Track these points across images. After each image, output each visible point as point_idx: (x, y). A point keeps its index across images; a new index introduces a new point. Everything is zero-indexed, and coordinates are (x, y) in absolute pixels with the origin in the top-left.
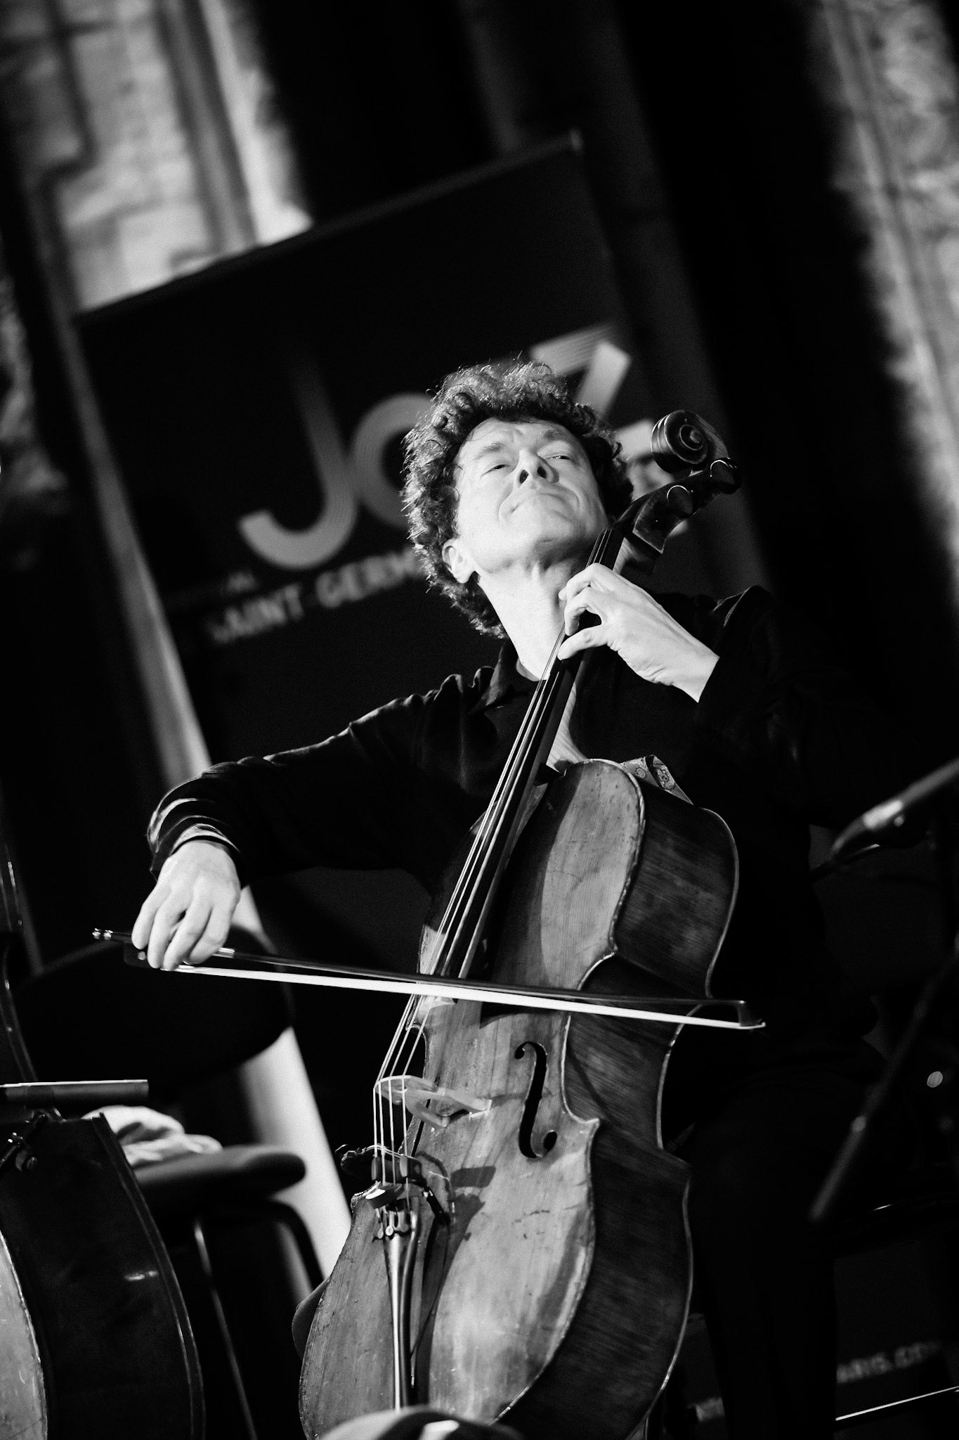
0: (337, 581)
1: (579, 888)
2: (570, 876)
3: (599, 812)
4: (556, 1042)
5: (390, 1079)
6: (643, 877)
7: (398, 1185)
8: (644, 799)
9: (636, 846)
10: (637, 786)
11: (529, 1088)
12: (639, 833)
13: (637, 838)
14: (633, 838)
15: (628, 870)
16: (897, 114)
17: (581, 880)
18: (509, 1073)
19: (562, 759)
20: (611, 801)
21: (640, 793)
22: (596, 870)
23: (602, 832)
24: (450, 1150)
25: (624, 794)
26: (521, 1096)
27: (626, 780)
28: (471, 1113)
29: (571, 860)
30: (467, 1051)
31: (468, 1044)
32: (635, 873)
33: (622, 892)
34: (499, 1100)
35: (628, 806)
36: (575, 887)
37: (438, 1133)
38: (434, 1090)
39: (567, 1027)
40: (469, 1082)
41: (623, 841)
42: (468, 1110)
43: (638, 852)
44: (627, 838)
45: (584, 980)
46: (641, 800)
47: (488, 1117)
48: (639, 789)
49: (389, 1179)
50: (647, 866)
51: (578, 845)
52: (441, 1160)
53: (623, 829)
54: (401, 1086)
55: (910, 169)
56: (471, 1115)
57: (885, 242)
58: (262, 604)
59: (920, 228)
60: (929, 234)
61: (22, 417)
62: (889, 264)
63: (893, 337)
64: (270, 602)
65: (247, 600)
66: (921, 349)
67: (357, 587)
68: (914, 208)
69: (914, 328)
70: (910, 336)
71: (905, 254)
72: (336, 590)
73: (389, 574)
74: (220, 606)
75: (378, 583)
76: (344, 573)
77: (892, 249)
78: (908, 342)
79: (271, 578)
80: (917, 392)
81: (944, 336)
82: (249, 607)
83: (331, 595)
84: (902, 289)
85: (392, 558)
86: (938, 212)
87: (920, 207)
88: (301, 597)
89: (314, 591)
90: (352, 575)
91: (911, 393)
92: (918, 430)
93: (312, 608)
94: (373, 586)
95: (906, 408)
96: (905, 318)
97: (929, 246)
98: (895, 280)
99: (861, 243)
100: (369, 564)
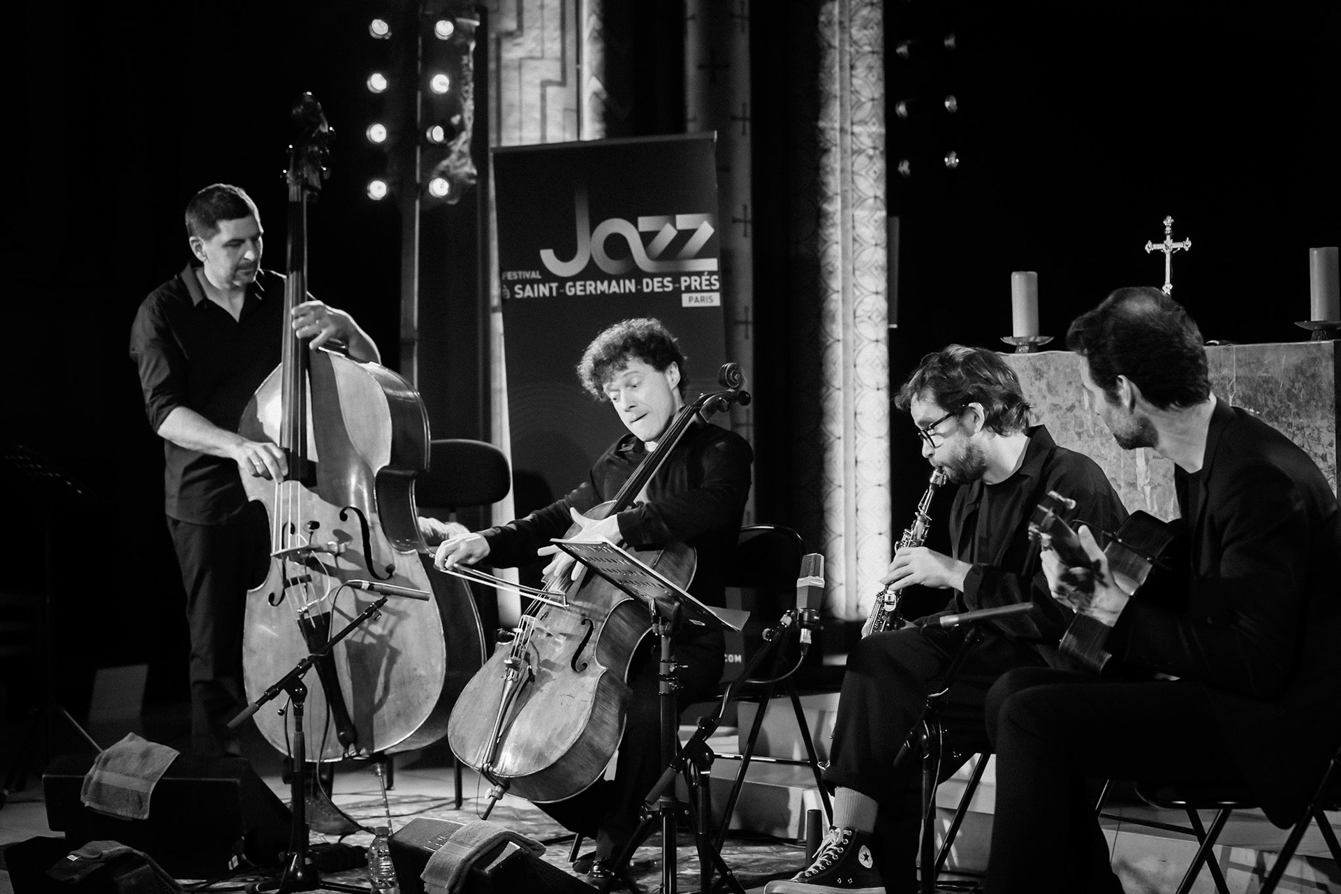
0: (574, 286)
16: (854, 98)
55: (852, 124)
57: (836, 152)
58: (541, 286)
59: (852, 149)
60: (854, 152)
61: (464, 143)
62: (836, 162)
63: (830, 194)
64: (545, 286)
65: (536, 283)
66: (839, 199)
67: (581, 291)
68: (852, 140)
69: (839, 191)
70: (837, 194)
71: (842, 159)
72: (573, 289)
73: (596, 289)
74: (524, 282)
75: (591, 291)
76: (578, 283)
77: (838, 156)
78: (835, 197)
79: (548, 277)
80: (835, 218)
81: (849, 196)
82: (536, 286)
83: (570, 291)
84: (838, 173)
85: (599, 283)
86: (862, 143)
87: (855, 139)
88: (558, 288)
89: (564, 287)
90: (581, 286)
91: (832, 218)
92: (831, 234)
93: (562, 294)
94: (588, 292)
95: (828, 224)
96: (836, 186)
97: (854, 157)
98: (836, 169)
99: (826, 151)
100: (588, 283)
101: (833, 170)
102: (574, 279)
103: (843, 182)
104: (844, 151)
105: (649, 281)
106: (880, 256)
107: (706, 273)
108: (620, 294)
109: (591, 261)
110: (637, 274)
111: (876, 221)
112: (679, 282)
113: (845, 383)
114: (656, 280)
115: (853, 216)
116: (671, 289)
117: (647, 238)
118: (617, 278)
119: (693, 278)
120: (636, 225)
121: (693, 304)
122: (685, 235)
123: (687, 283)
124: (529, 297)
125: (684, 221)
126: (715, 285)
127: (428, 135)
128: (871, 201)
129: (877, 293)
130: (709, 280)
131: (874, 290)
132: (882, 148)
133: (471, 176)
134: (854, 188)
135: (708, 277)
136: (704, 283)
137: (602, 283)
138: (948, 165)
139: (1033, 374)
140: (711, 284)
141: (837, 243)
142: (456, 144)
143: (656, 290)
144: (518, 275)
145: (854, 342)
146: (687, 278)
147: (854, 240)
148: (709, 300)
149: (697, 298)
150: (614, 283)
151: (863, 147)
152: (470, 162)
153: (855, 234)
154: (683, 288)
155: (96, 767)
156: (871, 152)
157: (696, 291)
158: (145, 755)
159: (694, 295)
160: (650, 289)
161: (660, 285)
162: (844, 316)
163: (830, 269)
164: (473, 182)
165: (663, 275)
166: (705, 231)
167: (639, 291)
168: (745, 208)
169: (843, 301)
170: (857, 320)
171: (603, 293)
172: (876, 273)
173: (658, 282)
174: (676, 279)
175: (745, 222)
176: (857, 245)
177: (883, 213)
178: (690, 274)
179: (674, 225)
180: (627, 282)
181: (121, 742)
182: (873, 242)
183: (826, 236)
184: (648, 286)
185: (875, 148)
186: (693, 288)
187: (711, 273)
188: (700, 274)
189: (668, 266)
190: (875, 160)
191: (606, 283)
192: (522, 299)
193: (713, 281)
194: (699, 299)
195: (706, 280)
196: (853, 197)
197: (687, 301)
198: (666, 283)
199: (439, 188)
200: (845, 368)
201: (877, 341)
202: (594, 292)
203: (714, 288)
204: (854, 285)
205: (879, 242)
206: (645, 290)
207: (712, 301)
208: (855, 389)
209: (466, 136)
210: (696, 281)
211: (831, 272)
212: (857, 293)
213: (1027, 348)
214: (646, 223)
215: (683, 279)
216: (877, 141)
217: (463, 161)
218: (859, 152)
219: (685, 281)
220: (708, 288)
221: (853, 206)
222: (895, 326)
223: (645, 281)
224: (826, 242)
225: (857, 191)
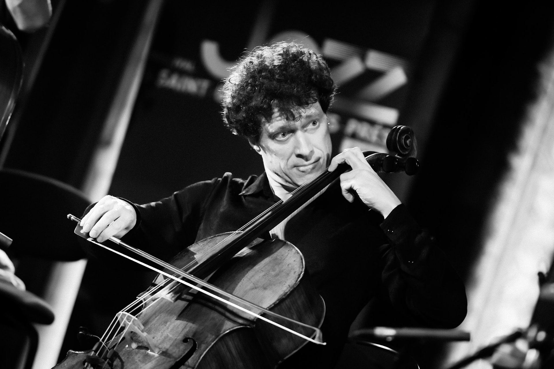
1: (253, 291)
2: (252, 283)
3: (280, 266)
4: (203, 346)
5: (128, 314)
6: (284, 305)
7: (102, 359)
8: (304, 274)
9: (289, 290)
10: (304, 266)
11: (181, 357)
12: (293, 286)
13: (292, 287)
14: (289, 286)
15: (280, 298)
17: (256, 288)
18: (175, 345)
19: (276, 234)
20: (288, 265)
21: (303, 270)
22: (265, 289)
23: (277, 275)
24: (130, 360)
25: (296, 266)
26: (176, 359)
27: (301, 261)
28: (149, 350)
29: (257, 277)
30: (162, 324)
31: (164, 322)
32: (281, 301)
33: (271, 305)
34: (164, 353)
35: (295, 272)
36: (253, 289)
37: (128, 349)
38: (142, 331)
39: (213, 344)
40: (155, 338)
41: (285, 284)
42: (149, 348)
43: (288, 293)
44: (287, 285)
45: (231, 329)
46: (303, 273)
47: (156, 358)
48: (304, 268)
49: (100, 354)
50: (287, 302)
51: (263, 274)
52: (124, 360)
53: (287, 280)
54: (131, 321)
56: (149, 352)
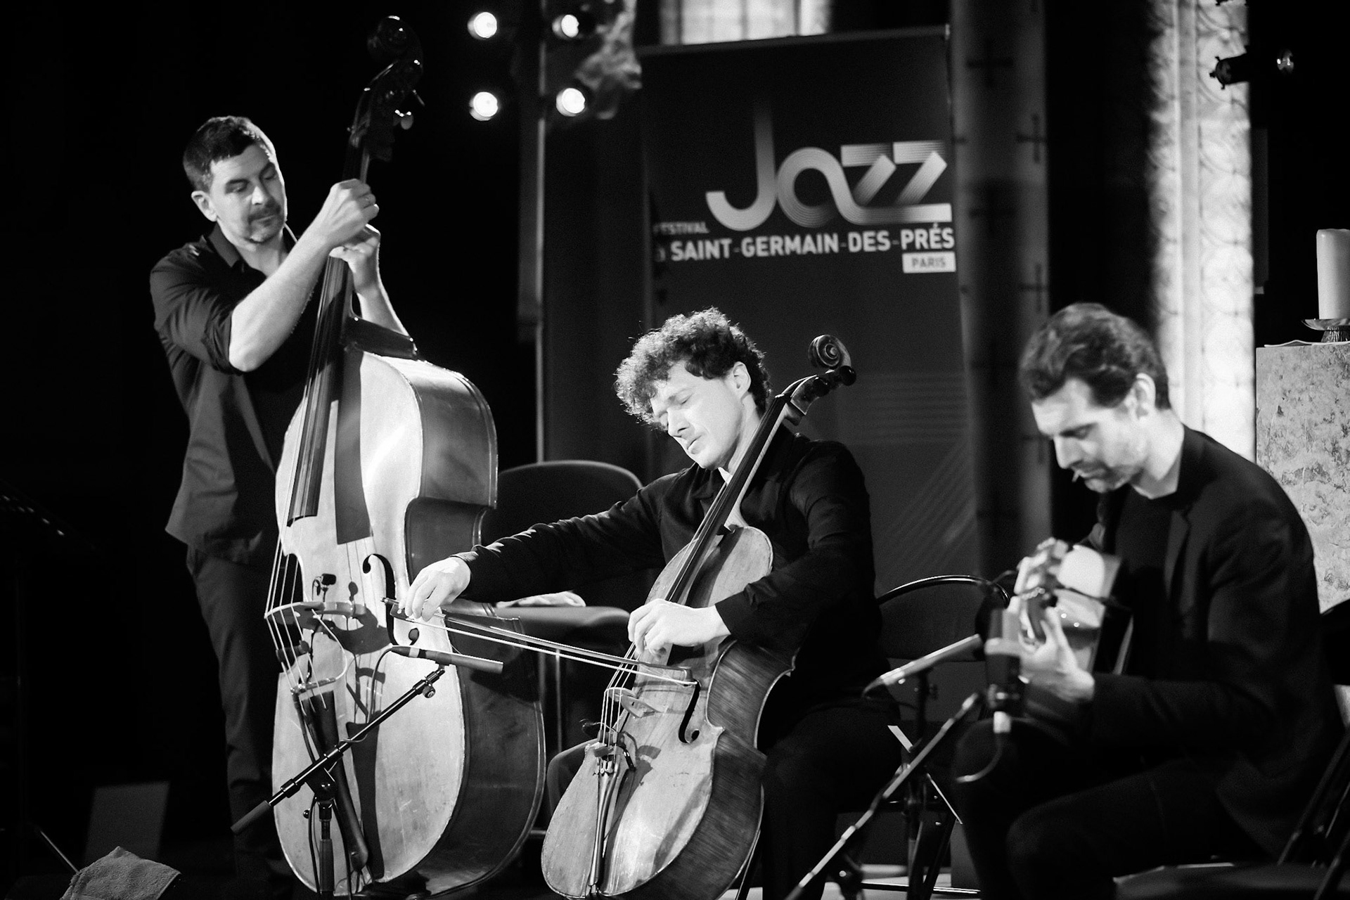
0: (754, 243)
57: (1172, 36)
58: (708, 244)
59: (1197, 29)
60: (1200, 34)
61: (624, 29)
62: (1171, 48)
63: (1162, 96)
64: (712, 242)
65: (700, 239)
66: (1176, 106)
67: (763, 250)
68: (1198, 19)
69: (1176, 92)
70: (1172, 97)
71: (1182, 45)
72: (752, 248)
73: (783, 248)
74: (684, 238)
75: (777, 251)
76: (759, 240)
77: (1176, 41)
78: (1170, 102)
79: (717, 230)
80: (1170, 133)
81: (1194, 99)
82: (700, 244)
83: (748, 250)
84: (1175, 67)
85: (788, 239)
86: (1213, 21)
87: (1202, 16)
88: (731, 247)
89: (739, 245)
90: (763, 243)
91: (1166, 134)
92: (1164, 157)
93: (736, 256)
94: (773, 252)
95: (1160, 142)
96: (1172, 85)
97: (1202, 42)
98: (1172, 61)
99: (1156, 34)
100: (773, 239)
101: (1167, 63)
102: (754, 233)
103: (1183, 79)
104: (1184, 33)
105: (857, 236)
106: (1240, 187)
107: (936, 225)
108: (818, 255)
109: (777, 208)
110: (841, 227)
111: (1233, 136)
112: (898, 238)
113: (1187, 376)
114: (867, 234)
115: (1199, 129)
116: (886, 246)
117: (854, 175)
118: (813, 232)
119: (918, 232)
120: (838, 157)
121: (918, 269)
122: (906, 172)
123: (910, 240)
124: (691, 259)
125: (904, 152)
126: (948, 242)
127: (556, 27)
128: (1226, 107)
129: (1236, 243)
130: (940, 235)
131: (1229, 236)
132: (1242, 29)
133: (632, 77)
134: (1202, 88)
135: (938, 231)
136: (933, 239)
137: (792, 239)
138: (1281, 68)
139: (1339, 370)
140: (943, 241)
141: (1173, 169)
142: (609, 31)
143: (868, 249)
144: (675, 227)
145: (1202, 315)
146: (909, 232)
147: (1201, 164)
148: (940, 263)
149: (923, 261)
150: (809, 239)
151: (1213, 27)
152: (630, 55)
153: (1203, 157)
154: (904, 246)
155: (73, 888)
156: (1226, 34)
157: (922, 250)
158: (136, 872)
159: (919, 256)
160: (857, 249)
161: (872, 241)
162: (1185, 277)
163: (1162, 207)
164: (637, 85)
165: (876, 228)
166: (934, 165)
167: (844, 250)
168: (1035, 118)
169: (1185, 255)
170: (1206, 284)
171: (793, 253)
172: (1233, 213)
173: (870, 238)
174: (894, 235)
175: (1036, 140)
176: (1205, 172)
177: (1245, 125)
178: (914, 226)
179: (891, 156)
180: (827, 238)
181: (104, 857)
182: (1229, 167)
183: (1156, 158)
184: (855, 244)
185: (1231, 28)
186: (918, 246)
187: (942, 225)
188: (927, 226)
189: (883, 215)
190: (1232, 45)
191: (797, 239)
192: (682, 262)
193: (945, 237)
194: (926, 261)
195: (936, 235)
196: (1199, 101)
197: (910, 264)
198: (880, 238)
199: (571, 102)
200: (1188, 354)
201: (1236, 314)
202: (781, 252)
203: (947, 246)
204: (1202, 232)
205: (1238, 167)
206: (853, 249)
207: (944, 264)
208: (1203, 385)
209: (625, 19)
210: (921, 235)
211: (1163, 213)
212: (1206, 242)
213: (1337, 334)
214: (852, 155)
215: (904, 233)
216: (1235, 17)
217: (621, 55)
218: (1209, 34)
219: (907, 236)
220: (939, 246)
221: (1199, 114)
222: (1261, 291)
223: (851, 235)
224: (1155, 168)
225: (1204, 90)
